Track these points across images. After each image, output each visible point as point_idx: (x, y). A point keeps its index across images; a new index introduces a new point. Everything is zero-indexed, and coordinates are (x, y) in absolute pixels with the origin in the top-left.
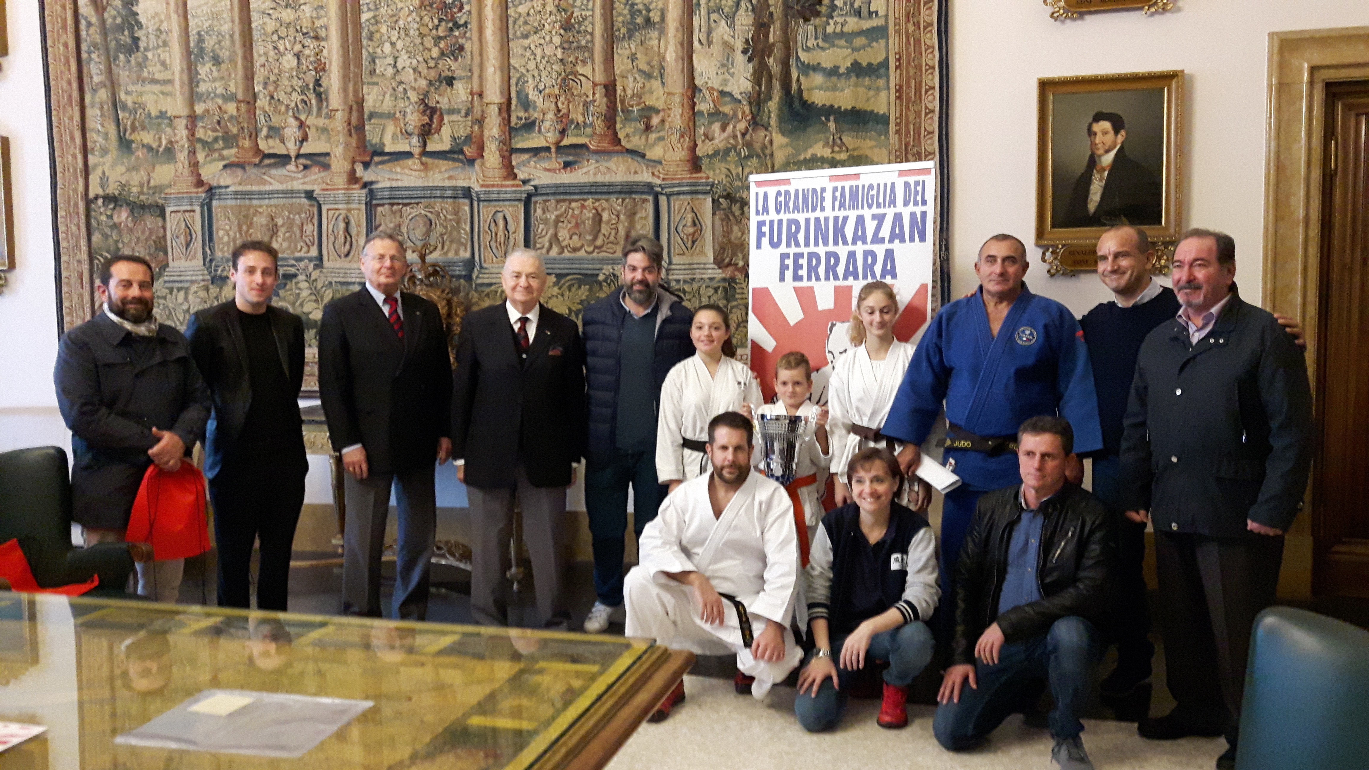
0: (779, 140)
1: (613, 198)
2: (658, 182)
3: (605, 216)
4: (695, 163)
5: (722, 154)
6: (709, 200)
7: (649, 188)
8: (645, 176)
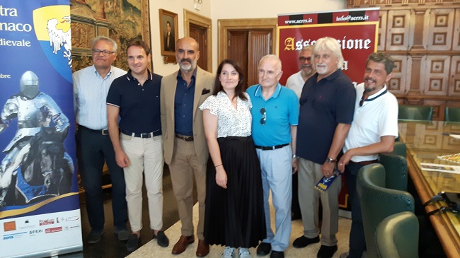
0: (122, 12)
1: (84, 24)
2: (95, 20)
3: (82, 31)
4: (104, 15)
5: (111, 13)
6: (108, 30)
7: (92, 22)
8: (91, 17)
